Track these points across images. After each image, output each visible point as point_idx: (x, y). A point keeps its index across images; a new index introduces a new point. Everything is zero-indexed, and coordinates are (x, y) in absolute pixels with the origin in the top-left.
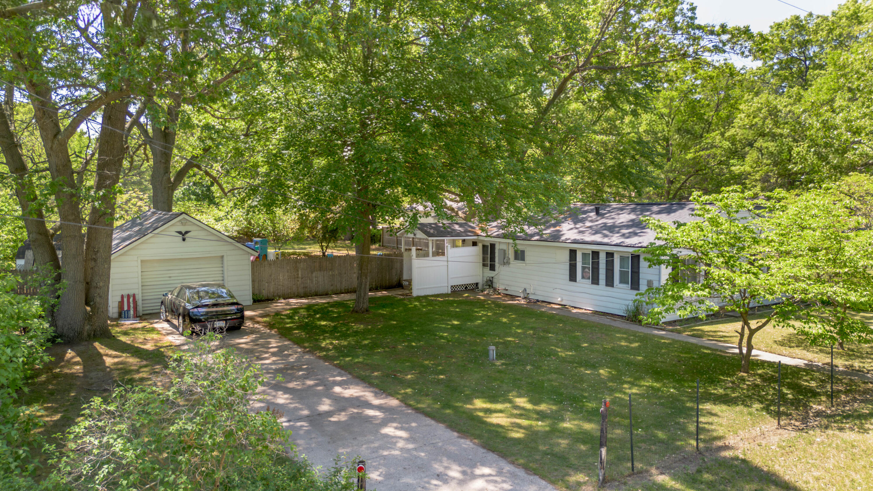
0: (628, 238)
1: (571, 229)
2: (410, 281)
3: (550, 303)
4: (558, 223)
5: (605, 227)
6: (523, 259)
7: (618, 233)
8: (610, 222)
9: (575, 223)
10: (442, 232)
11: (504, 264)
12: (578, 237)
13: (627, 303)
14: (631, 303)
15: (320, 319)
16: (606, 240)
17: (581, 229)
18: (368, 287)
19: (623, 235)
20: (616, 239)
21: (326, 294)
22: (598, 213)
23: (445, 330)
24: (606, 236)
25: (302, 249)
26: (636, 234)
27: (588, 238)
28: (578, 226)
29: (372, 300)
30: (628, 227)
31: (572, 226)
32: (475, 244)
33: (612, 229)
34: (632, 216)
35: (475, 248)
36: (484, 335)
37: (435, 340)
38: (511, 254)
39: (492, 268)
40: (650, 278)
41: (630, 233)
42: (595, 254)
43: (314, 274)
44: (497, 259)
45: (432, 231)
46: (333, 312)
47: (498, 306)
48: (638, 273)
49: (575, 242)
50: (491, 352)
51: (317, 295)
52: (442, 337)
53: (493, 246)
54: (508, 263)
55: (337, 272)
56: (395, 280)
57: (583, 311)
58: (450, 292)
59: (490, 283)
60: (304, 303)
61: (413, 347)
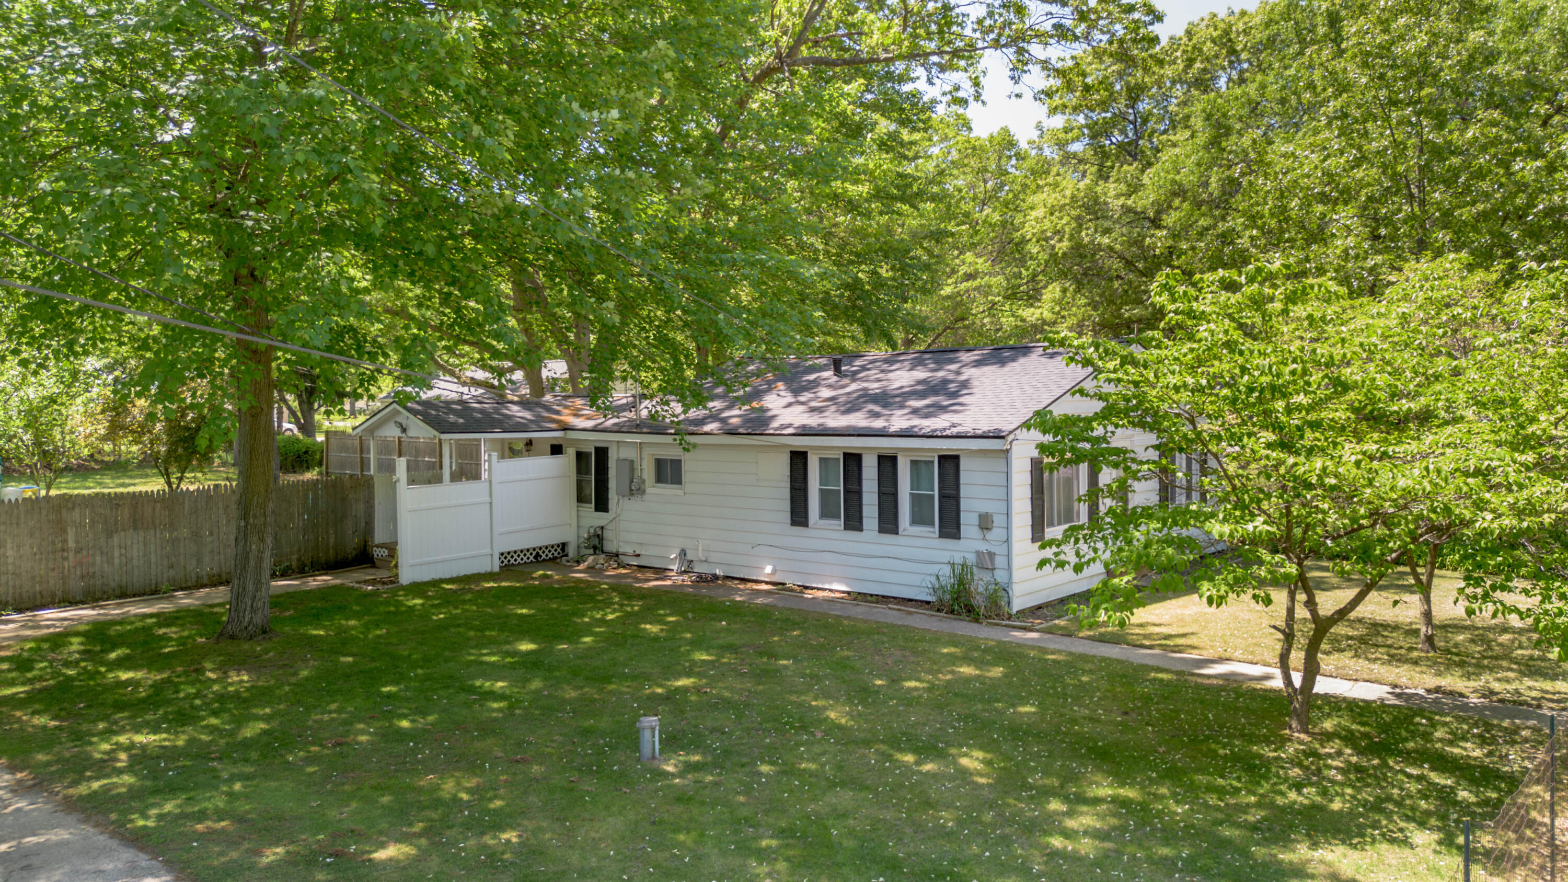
0: (927, 416)
1: (789, 405)
2: (392, 548)
3: (744, 580)
4: (757, 394)
5: (867, 397)
6: (677, 479)
7: (902, 407)
8: (874, 387)
9: (796, 392)
10: (477, 420)
11: (631, 493)
12: (813, 421)
13: (934, 569)
14: (947, 570)
15: (122, 664)
16: (878, 424)
17: (814, 404)
18: (268, 563)
19: (915, 411)
20: (899, 421)
21: (152, 592)
22: (838, 371)
23: (494, 672)
24: (877, 415)
25: (123, 485)
26: (944, 409)
27: (835, 421)
28: (802, 399)
29: (281, 601)
30: (922, 395)
31: (790, 398)
32: (556, 450)
33: (885, 400)
34: (921, 374)
35: (557, 459)
36: (608, 679)
37: (468, 705)
38: (648, 471)
39: (602, 505)
40: (986, 507)
41: (928, 406)
42: (853, 460)
43: (115, 539)
44: (612, 484)
45: (452, 418)
46: (166, 638)
47: (628, 594)
48: (957, 498)
49: (805, 432)
50: (647, 734)
51: (123, 594)
52: (492, 695)
53: (602, 453)
54: (641, 491)
55: (185, 532)
56: (352, 543)
57: (826, 594)
58: (496, 569)
59: (596, 543)
60: (80, 619)
61: (403, 736)
